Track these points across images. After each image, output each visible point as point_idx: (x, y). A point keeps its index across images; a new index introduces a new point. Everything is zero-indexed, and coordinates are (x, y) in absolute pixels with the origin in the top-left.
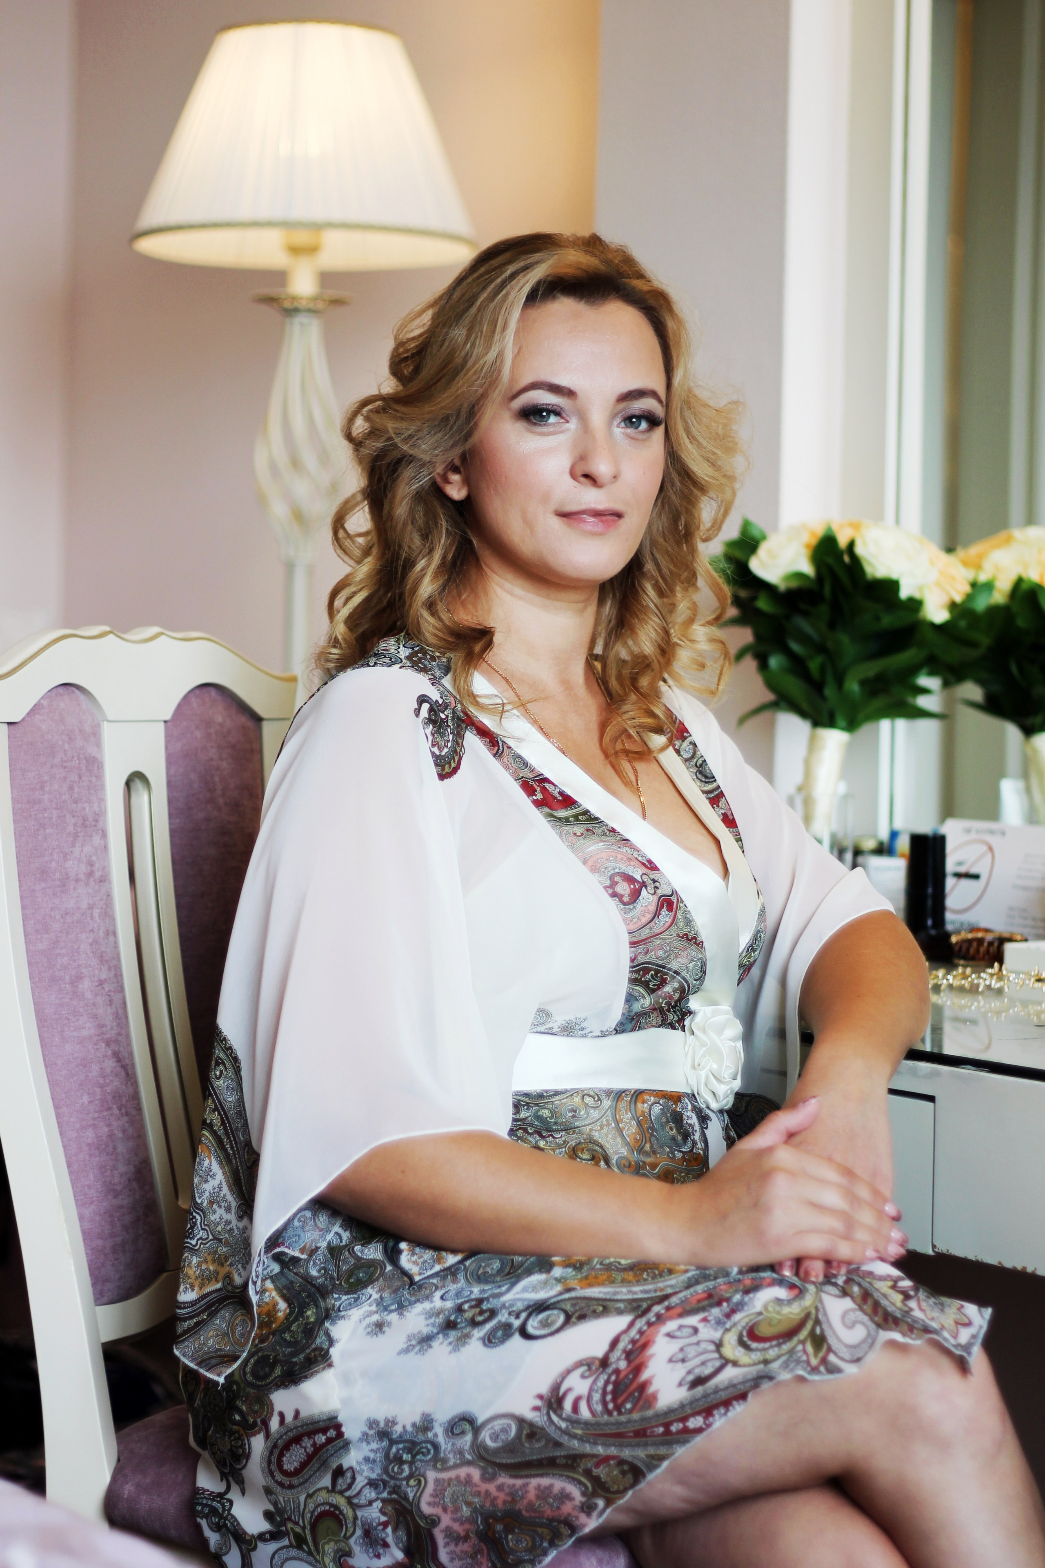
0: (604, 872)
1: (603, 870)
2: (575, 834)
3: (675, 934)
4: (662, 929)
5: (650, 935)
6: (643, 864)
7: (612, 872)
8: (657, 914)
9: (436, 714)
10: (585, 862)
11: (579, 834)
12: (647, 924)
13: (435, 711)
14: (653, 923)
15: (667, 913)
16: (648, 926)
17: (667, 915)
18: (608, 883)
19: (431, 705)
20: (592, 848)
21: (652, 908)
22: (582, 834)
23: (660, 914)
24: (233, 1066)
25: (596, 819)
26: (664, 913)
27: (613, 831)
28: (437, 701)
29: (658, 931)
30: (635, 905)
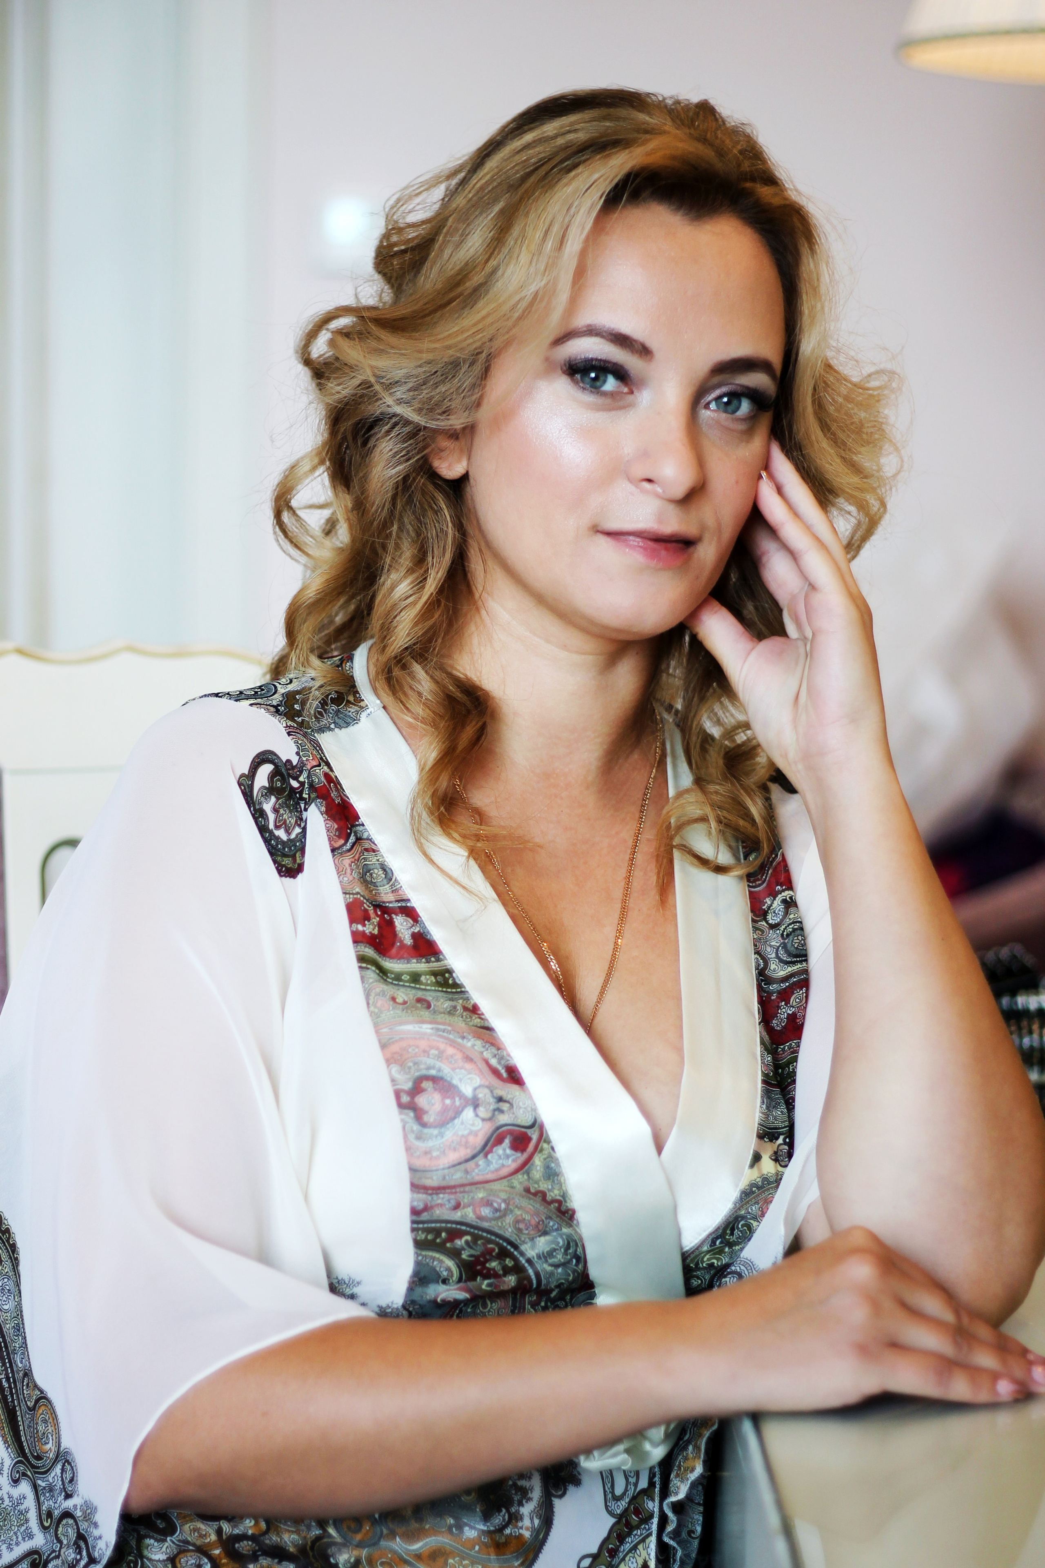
0: (410, 1068)
1: (411, 1064)
2: (394, 999)
3: (519, 1188)
4: (490, 1177)
5: (464, 1181)
6: (495, 1072)
7: (424, 1072)
8: (486, 1149)
9: (284, 780)
10: (383, 1046)
11: (400, 1000)
12: (460, 1164)
13: (282, 775)
14: (471, 1164)
15: (508, 1151)
16: (463, 1167)
17: (508, 1157)
18: (408, 1086)
19: (276, 766)
20: (409, 1027)
21: (478, 1141)
22: (405, 1003)
23: (490, 1151)
24: (11, 1258)
25: (456, 985)
26: (501, 1152)
27: (474, 1010)
28: (288, 761)
29: (478, 1178)
30: (443, 1130)
